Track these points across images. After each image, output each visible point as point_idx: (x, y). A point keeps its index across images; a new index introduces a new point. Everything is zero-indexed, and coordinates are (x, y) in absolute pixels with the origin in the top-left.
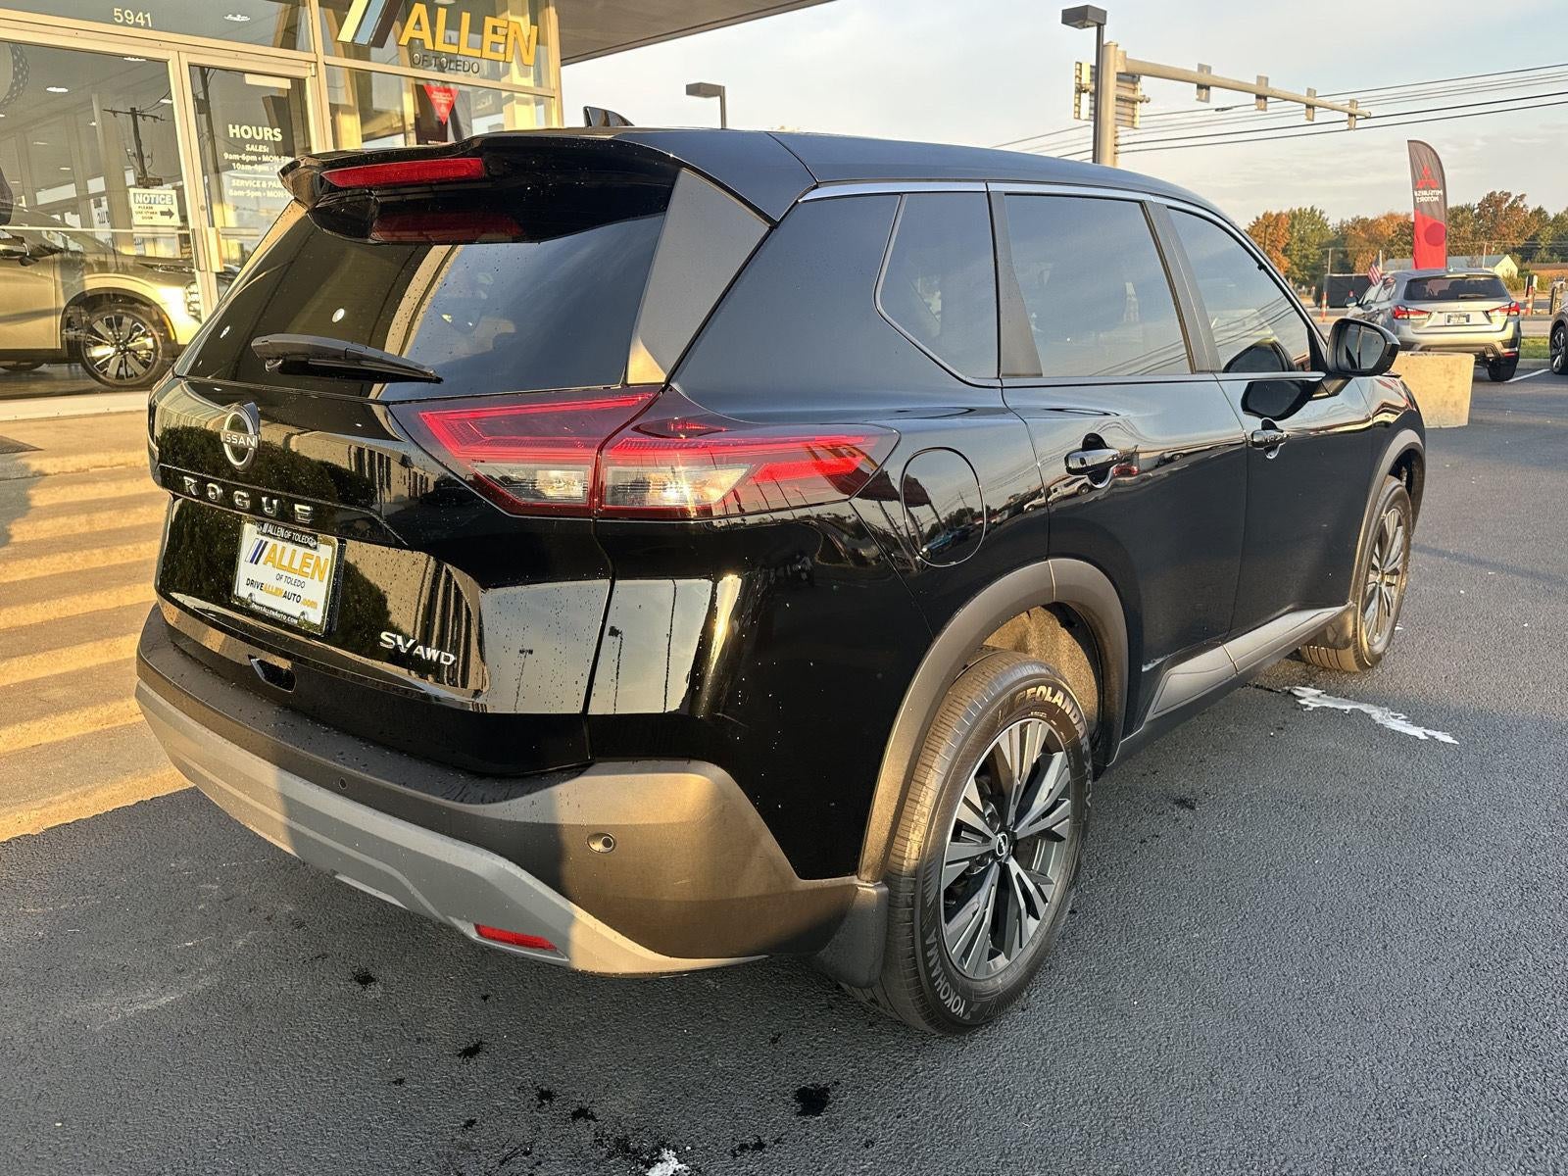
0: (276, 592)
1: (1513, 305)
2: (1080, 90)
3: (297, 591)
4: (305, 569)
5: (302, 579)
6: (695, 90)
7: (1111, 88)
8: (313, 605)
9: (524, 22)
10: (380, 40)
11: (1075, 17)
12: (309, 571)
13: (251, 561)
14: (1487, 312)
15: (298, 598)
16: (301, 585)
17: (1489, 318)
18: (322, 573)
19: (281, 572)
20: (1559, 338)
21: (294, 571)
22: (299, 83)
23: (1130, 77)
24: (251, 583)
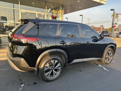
2: (112, 16)
6: (80, 15)
7: (115, 15)
9: (61, 11)
10: (50, 12)
11: (112, 10)
22: (45, 15)
23: (117, 15)
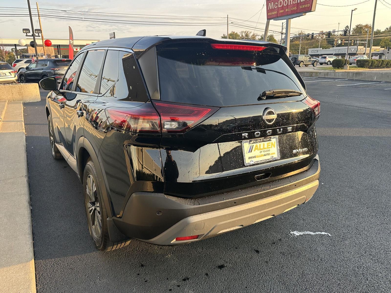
0: (261, 156)
1: (15, 71)
3: (268, 153)
4: (269, 147)
5: (268, 149)
8: (274, 153)
12: (270, 146)
13: (249, 152)
14: (10, 73)
15: (269, 154)
16: (269, 150)
17: (11, 74)
18: (274, 145)
19: (261, 151)
20: (22, 78)
21: (266, 148)
24: (249, 158)
